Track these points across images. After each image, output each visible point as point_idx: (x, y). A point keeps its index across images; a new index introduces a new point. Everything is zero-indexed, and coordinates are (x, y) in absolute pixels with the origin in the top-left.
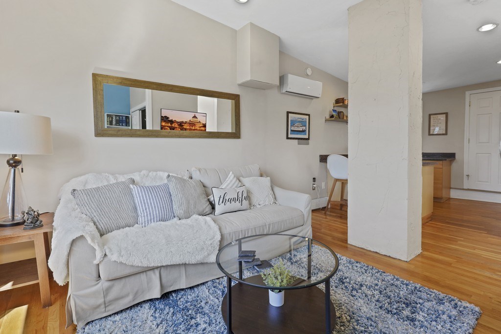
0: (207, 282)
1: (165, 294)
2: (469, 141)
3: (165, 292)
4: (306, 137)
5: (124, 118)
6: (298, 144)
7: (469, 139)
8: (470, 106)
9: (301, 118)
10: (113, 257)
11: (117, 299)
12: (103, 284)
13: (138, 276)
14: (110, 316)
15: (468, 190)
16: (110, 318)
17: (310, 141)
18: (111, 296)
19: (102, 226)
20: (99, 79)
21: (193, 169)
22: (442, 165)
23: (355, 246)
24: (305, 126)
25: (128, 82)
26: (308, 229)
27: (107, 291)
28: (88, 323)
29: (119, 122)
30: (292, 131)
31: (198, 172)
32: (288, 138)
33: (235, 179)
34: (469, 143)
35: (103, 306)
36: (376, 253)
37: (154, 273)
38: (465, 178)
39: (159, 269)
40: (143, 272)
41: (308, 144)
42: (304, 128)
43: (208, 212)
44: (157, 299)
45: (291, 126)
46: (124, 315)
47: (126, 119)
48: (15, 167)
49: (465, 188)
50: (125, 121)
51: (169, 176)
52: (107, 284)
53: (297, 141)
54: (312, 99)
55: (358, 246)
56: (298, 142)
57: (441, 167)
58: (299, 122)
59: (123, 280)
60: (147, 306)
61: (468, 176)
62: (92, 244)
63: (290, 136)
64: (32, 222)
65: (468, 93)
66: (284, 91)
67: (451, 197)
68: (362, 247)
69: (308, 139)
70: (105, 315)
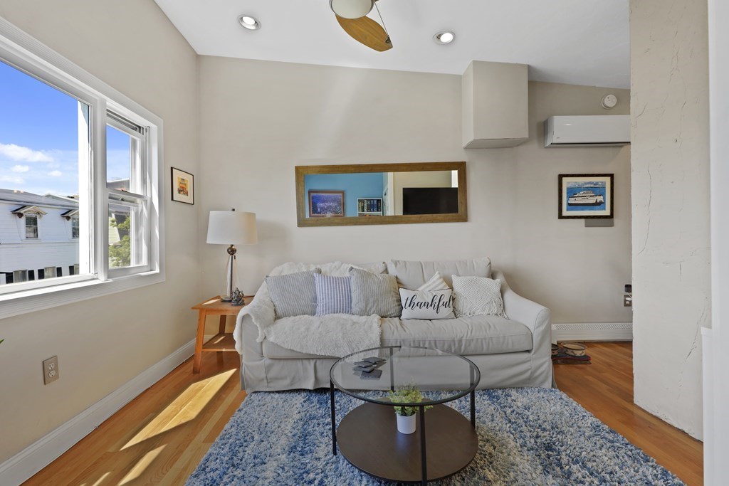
0: (370, 391)
1: (318, 389)
3: (321, 386)
4: (607, 212)
5: (375, 202)
6: (586, 226)
9: (591, 183)
10: (271, 339)
11: (276, 379)
12: (267, 361)
13: (294, 362)
14: (273, 392)
16: (272, 394)
17: (616, 220)
18: (271, 374)
19: (280, 311)
20: (301, 170)
21: (390, 261)
23: (645, 411)
24: (603, 194)
25: (327, 170)
26: (542, 361)
27: (268, 369)
28: (255, 392)
29: (370, 207)
30: (570, 205)
31: (393, 265)
32: (561, 217)
33: (442, 280)
35: (266, 381)
36: (683, 432)
37: (310, 363)
39: (314, 361)
40: (299, 359)
41: (612, 225)
42: (600, 199)
43: (395, 315)
44: (310, 391)
45: (569, 197)
46: (283, 396)
47: (377, 203)
48: (232, 254)
50: (377, 205)
51: (352, 268)
52: (268, 362)
53: (583, 220)
54: (621, 146)
55: (650, 412)
56: (585, 222)
58: (587, 189)
59: (282, 362)
60: (303, 394)
62: (255, 323)
63: (565, 213)
64: (236, 300)
66: (548, 144)
68: (658, 415)
69: (611, 216)
70: (267, 390)
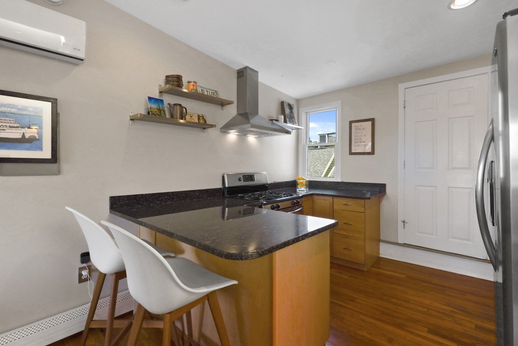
2: (404, 165)
7: (404, 162)
8: (405, 107)
15: (405, 245)
22: (365, 207)
34: (404, 168)
38: (400, 224)
49: (400, 241)
57: (362, 210)
61: (404, 222)
65: (401, 87)
67: (380, 256)
69: (53, 160)
